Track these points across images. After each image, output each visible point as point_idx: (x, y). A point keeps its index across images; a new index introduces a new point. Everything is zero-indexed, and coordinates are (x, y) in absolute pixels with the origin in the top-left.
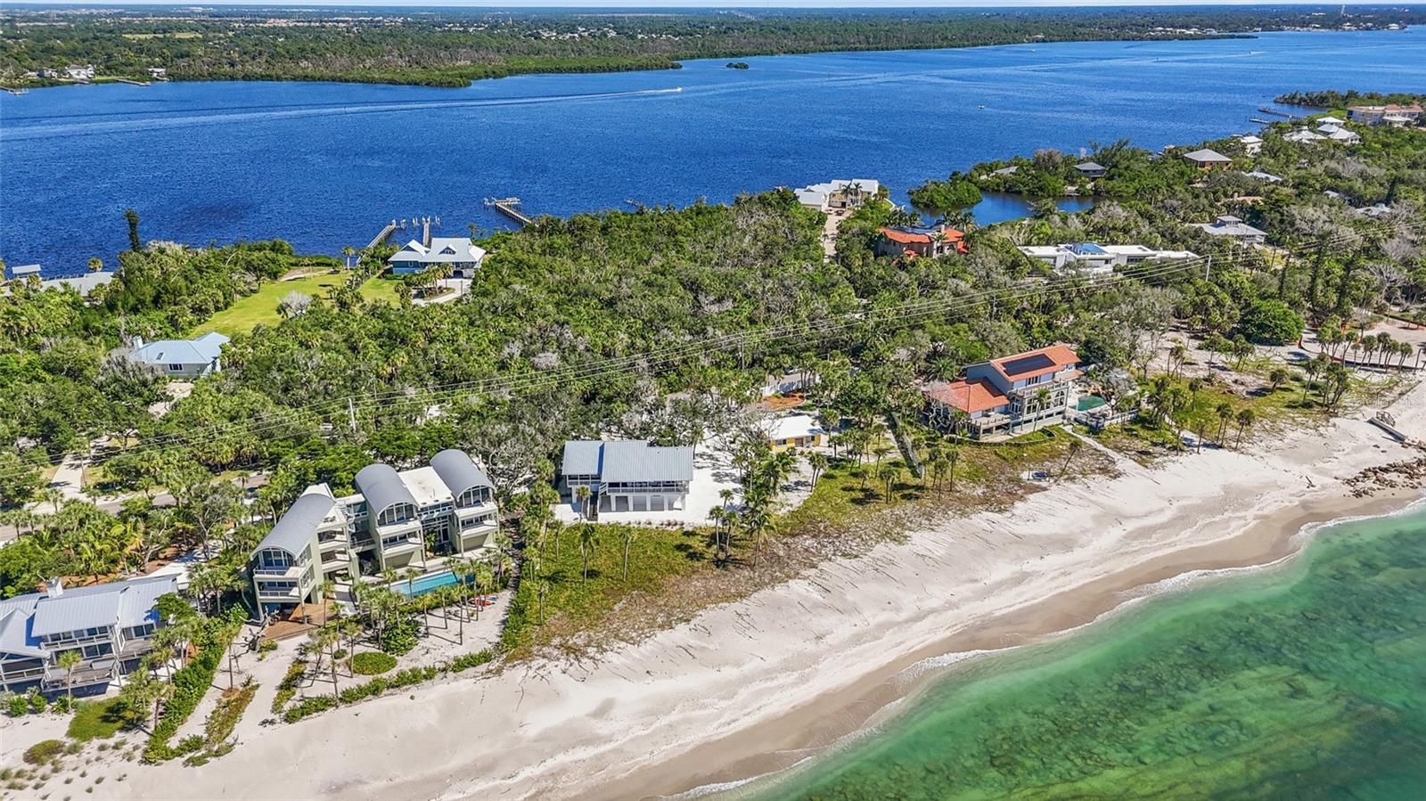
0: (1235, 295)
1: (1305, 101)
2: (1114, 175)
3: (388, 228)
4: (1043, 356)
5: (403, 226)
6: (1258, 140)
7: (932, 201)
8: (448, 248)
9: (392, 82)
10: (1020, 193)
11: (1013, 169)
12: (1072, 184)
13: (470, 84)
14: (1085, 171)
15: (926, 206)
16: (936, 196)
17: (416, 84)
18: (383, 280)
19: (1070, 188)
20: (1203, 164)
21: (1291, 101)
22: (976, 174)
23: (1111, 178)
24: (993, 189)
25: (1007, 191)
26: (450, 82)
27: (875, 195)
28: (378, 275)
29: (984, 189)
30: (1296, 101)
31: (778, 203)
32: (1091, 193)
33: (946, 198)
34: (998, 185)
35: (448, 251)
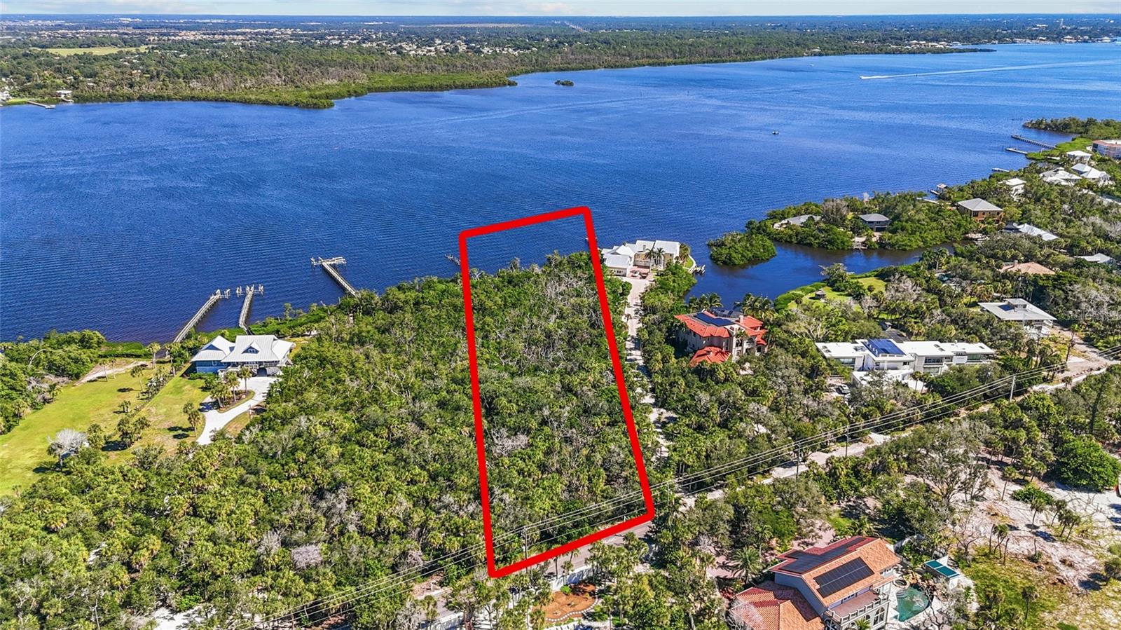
0: (1043, 420)
1: (1050, 127)
2: (897, 229)
3: (213, 298)
4: (859, 561)
5: (227, 296)
6: (1021, 182)
7: (730, 259)
8: (251, 347)
9: (266, 103)
10: (810, 245)
11: (804, 219)
12: (859, 235)
13: (331, 105)
14: (870, 222)
15: (724, 263)
16: (734, 255)
17: (286, 105)
18: (186, 379)
19: (857, 239)
20: (976, 214)
21: (1038, 127)
22: (769, 223)
23: (894, 232)
24: (786, 241)
25: (799, 243)
26: (315, 104)
27: (677, 258)
28: (184, 370)
29: (777, 239)
30: (1043, 126)
31: (586, 264)
32: (877, 246)
33: (743, 256)
34: (790, 237)
35: (250, 350)
